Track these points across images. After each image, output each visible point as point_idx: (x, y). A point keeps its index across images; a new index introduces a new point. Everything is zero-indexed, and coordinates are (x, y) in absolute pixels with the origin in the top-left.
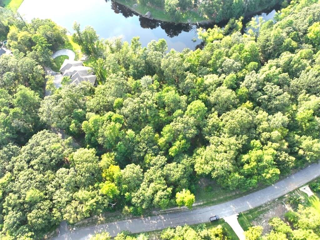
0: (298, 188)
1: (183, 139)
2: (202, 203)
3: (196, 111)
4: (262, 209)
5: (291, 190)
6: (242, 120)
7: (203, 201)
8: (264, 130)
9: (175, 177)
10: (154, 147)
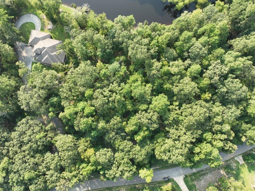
0: (234, 158)
1: (146, 130)
4: (203, 172)
5: (228, 159)
6: (199, 119)
7: (159, 166)
8: (217, 123)
9: (139, 159)
10: (122, 134)
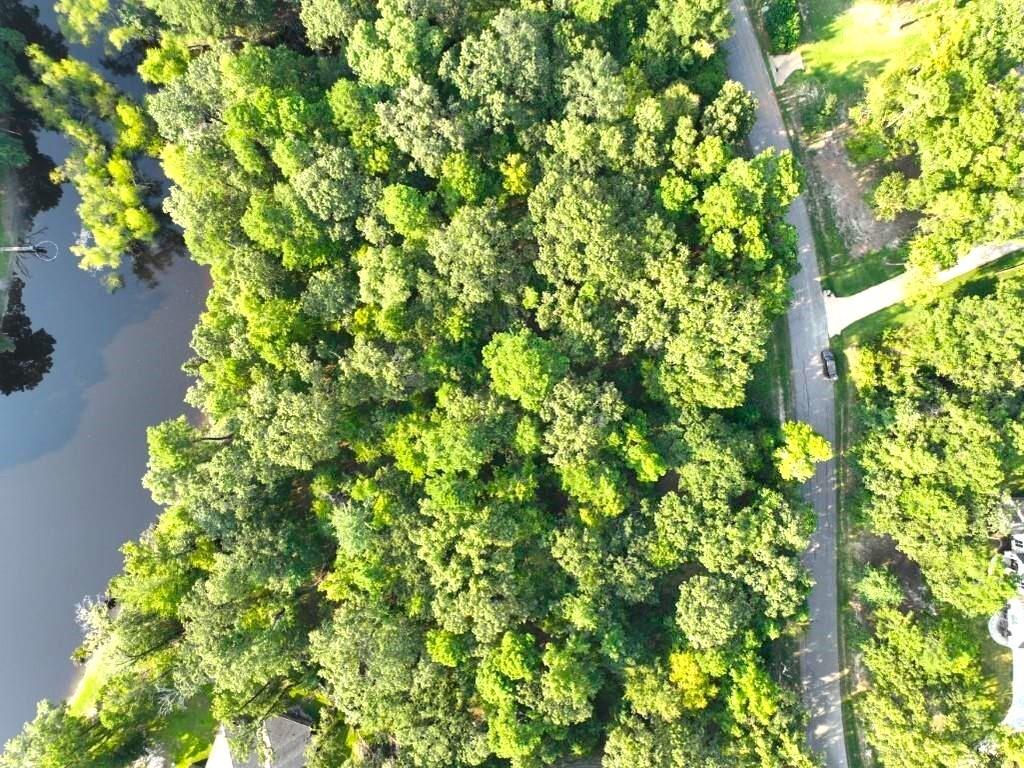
0: (776, 89)
1: (623, 435)
2: (781, 391)
3: (541, 374)
4: (820, 218)
5: (778, 112)
6: (599, 222)
7: (776, 385)
8: (627, 148)
9: (737, 476)
10: (628, 530)
